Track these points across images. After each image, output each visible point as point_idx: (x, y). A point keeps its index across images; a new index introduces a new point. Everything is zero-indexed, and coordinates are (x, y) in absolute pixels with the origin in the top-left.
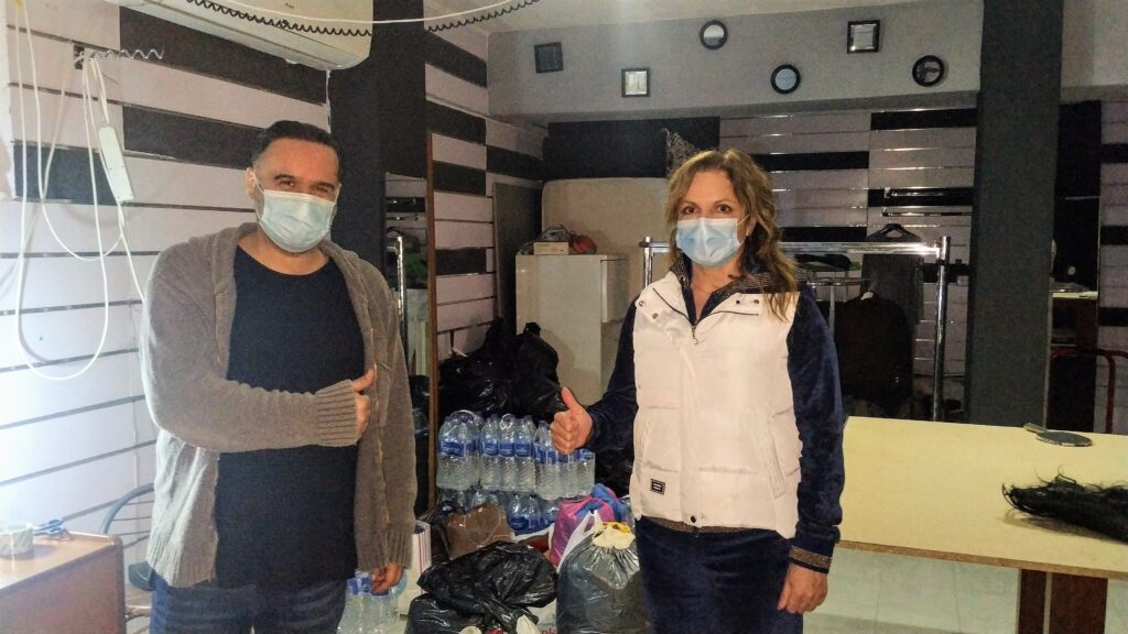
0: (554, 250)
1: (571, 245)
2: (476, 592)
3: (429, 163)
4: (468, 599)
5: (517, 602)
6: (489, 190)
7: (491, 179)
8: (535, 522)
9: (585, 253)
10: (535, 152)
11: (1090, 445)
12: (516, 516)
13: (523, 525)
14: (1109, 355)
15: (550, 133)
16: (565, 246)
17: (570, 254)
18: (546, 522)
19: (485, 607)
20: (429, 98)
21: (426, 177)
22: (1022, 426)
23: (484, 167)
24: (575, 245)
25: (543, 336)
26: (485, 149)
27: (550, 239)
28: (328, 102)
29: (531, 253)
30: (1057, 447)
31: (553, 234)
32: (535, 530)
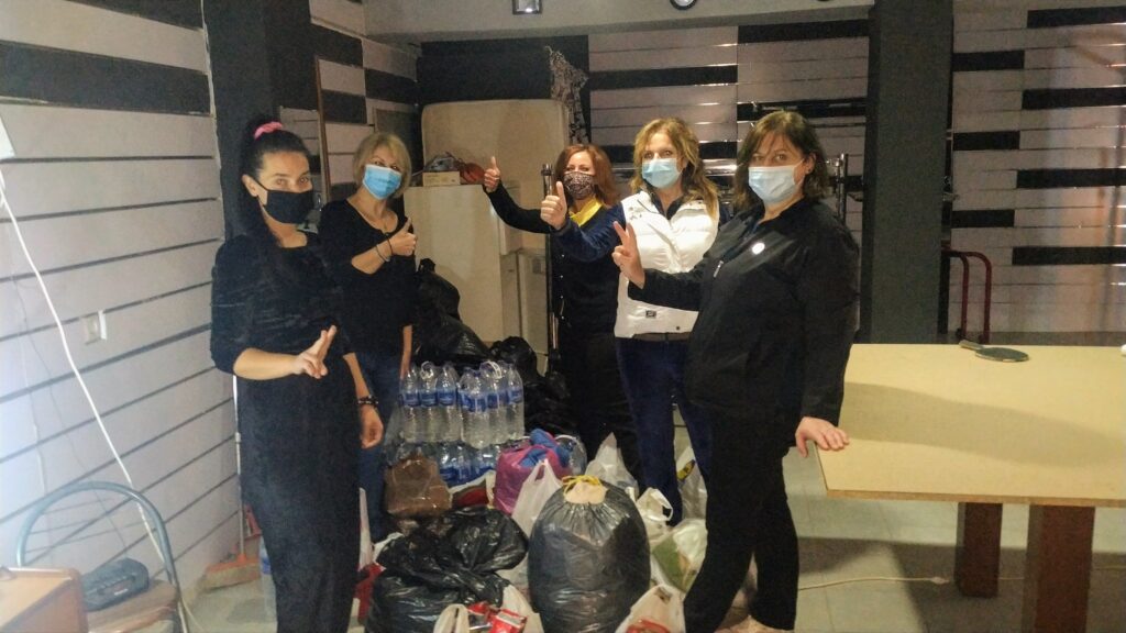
0: (445, 180)
1: (461, 175)
2: (439, 562)
3: (319, 91)
4: (436, 572)
5: (486, 568)
6: (370, 116)
7: (372, 106)
8: (465, 471)
9: (476, 182)
10: (409, 73)
11: (1028, 359)
12: (445, 467)
13: (453, 477)
14: (963, 256)
15: (424, 53)
16: (455, 175)
17: (462, 184)
18: (478, 471)
19: (455, 579)
20: (314, 21)
21: (317, 109)
22: (957, 343)
23: (364, 94)
24: (466, 174)
25: (438, 271)
26: (363, 72)
27: (438, 168)
28: (205, 25)
29: (420, 184)
30: (1000, 363)
31: (441, 163)
32: (470, 480)
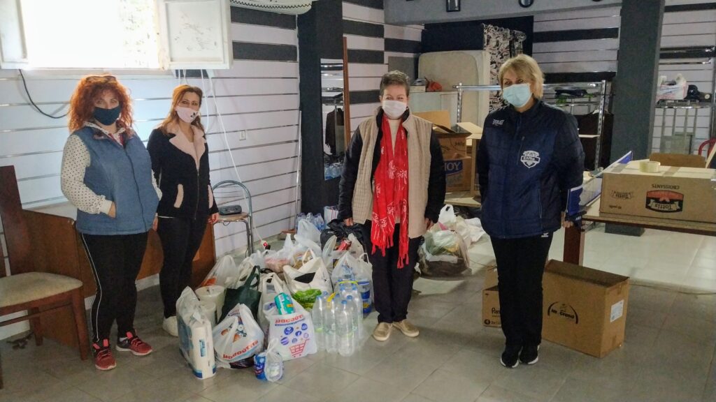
0: (418, 90)
1: (427, 88)
3: (345, 50)
6: (386, 61)
7: (387, 55)
9: (435, 91)
16: (424, 88)
17: (426, 92)
20: (343, 18)
23: (383, 50)
24: (430, 87)
26: (383, 40)
27: (418, 84)
28: (297, 27)
31: (419, 82)
